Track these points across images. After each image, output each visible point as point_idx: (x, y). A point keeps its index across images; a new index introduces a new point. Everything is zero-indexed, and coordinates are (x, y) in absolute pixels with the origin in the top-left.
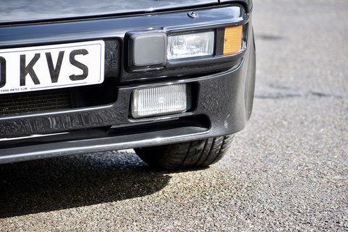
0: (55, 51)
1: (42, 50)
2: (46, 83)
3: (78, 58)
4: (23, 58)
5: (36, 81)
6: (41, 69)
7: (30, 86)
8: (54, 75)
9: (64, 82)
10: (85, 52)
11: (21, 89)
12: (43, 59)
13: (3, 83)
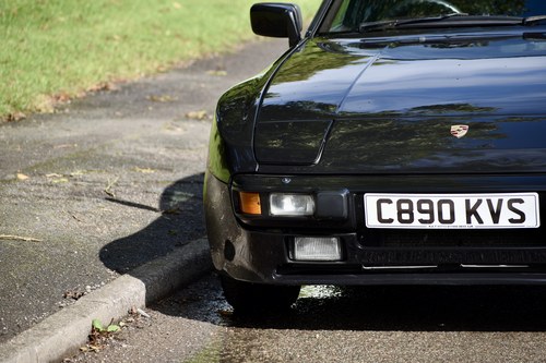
0: (495, 198)
1: (484, 197)
2: (488, 223)
3: (515, 205)
4: (468, 202)
5: (480, 221)
6: (484, 211)
7: (475, 224)
8: (496, 216)
9: (504, 223)
10: (521, 201)
11: (467, 227)
12: (485, 204)
13: (452, 220)
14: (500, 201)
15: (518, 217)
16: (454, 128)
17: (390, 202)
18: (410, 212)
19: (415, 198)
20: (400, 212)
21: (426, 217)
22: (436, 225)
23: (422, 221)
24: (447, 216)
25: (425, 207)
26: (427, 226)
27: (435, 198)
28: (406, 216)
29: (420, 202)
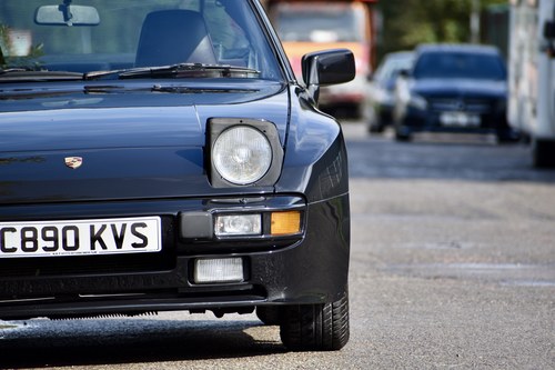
0: (118, 223)
1: (108, 222)
2: (112, 248)
3: (138, 230)
4: (92, 227)
5: (104, 247)
6: (108, 237)
7: (99, 250)
8: (119, 241)
9: (127, 248)
10: (144, 225)
11: (91, 253)
12: (109, 229)
13: (76, 247)
14: (124, 226)
15: (140, 241)
16: (68, 160)
17: (13, 230)
18: (34, 240)
19: (39, 225)
20: (24, 240)
21: (51, 244)
22: (61, 252)
23: (45, 249)
24: (71, 243)
25: (50, 234)
26: (51, 254)
27: (60, 225)
28: (29, 245)
29: (44, 230)
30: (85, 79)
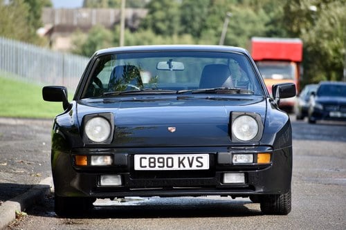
0: (191, 156)
1: (186, 156)
2: (188, 168)
3: (199, 159)
4: (179, 158)
5: (184, 166)
6: (186, 162)
7: (182, 168)
8: (191, 165)
9: (194, 167)
10: (202, 158)
11: (179, 169)
12: (186, 159)
13: (172, 166)
14: (193, 158)
15: (200, 164)
16: (169, 128)
17: (145, 158)
18: (154, 162)
19: (157, 156)
20: (150, 162)
21: (161, 165)
22: (166, 168)
23: (159, 167)
24: (170, 164)
25: (161, 160)
26: (161, 169)
27: (165, 156)
28: (152, 165)
29: (159, 158)
30: (177, 93)
